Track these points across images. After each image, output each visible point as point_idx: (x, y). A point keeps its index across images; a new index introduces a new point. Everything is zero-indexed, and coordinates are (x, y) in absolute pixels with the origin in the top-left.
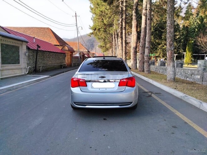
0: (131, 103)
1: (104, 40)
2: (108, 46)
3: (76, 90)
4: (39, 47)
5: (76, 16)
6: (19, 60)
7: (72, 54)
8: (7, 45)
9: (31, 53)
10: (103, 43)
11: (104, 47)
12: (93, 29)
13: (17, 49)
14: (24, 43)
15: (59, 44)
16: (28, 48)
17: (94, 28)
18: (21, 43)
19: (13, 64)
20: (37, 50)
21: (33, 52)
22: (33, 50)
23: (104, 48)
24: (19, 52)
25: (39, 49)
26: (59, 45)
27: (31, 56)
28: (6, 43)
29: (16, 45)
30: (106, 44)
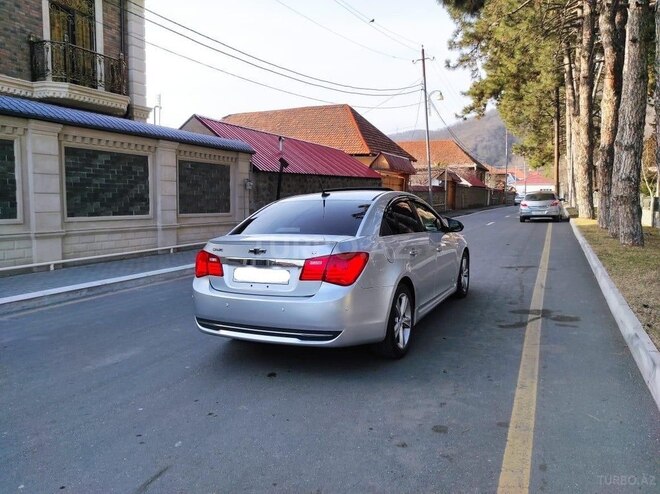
0: (336, 334)
1: (537, 127)
2: (551, 146)
3: (202, 286)
4: (284, 163)
5: (423, 60)
6: (228, 201)
7: (408, 180)
8: (196, 165)
9: (265, 182)
10: (533, 135)
11: (532, 149)
12: (475, 95)
13: (224, 171)
14: (241, 156)
15: (368, 152)
16: (254, 170)
17: (477, 92)
18: (233, 155)
19: (212, 212)
20: (281, 173)
21: (270, 179)
22: (270, 174)
23: (536, 153)
24: (229, 181)
25: (285, 170)
26: (367, 155)
27: (264, 189)
28: (194, 159)
29: (221, 162)
30: (542, 139)
